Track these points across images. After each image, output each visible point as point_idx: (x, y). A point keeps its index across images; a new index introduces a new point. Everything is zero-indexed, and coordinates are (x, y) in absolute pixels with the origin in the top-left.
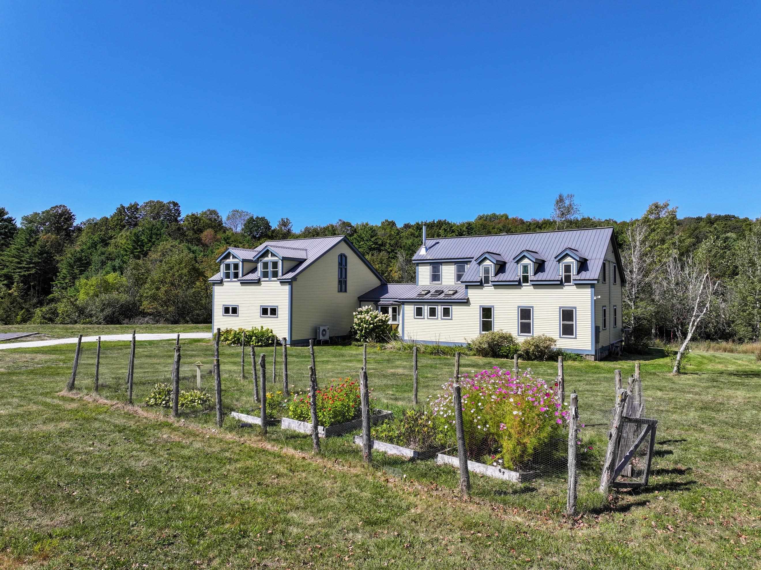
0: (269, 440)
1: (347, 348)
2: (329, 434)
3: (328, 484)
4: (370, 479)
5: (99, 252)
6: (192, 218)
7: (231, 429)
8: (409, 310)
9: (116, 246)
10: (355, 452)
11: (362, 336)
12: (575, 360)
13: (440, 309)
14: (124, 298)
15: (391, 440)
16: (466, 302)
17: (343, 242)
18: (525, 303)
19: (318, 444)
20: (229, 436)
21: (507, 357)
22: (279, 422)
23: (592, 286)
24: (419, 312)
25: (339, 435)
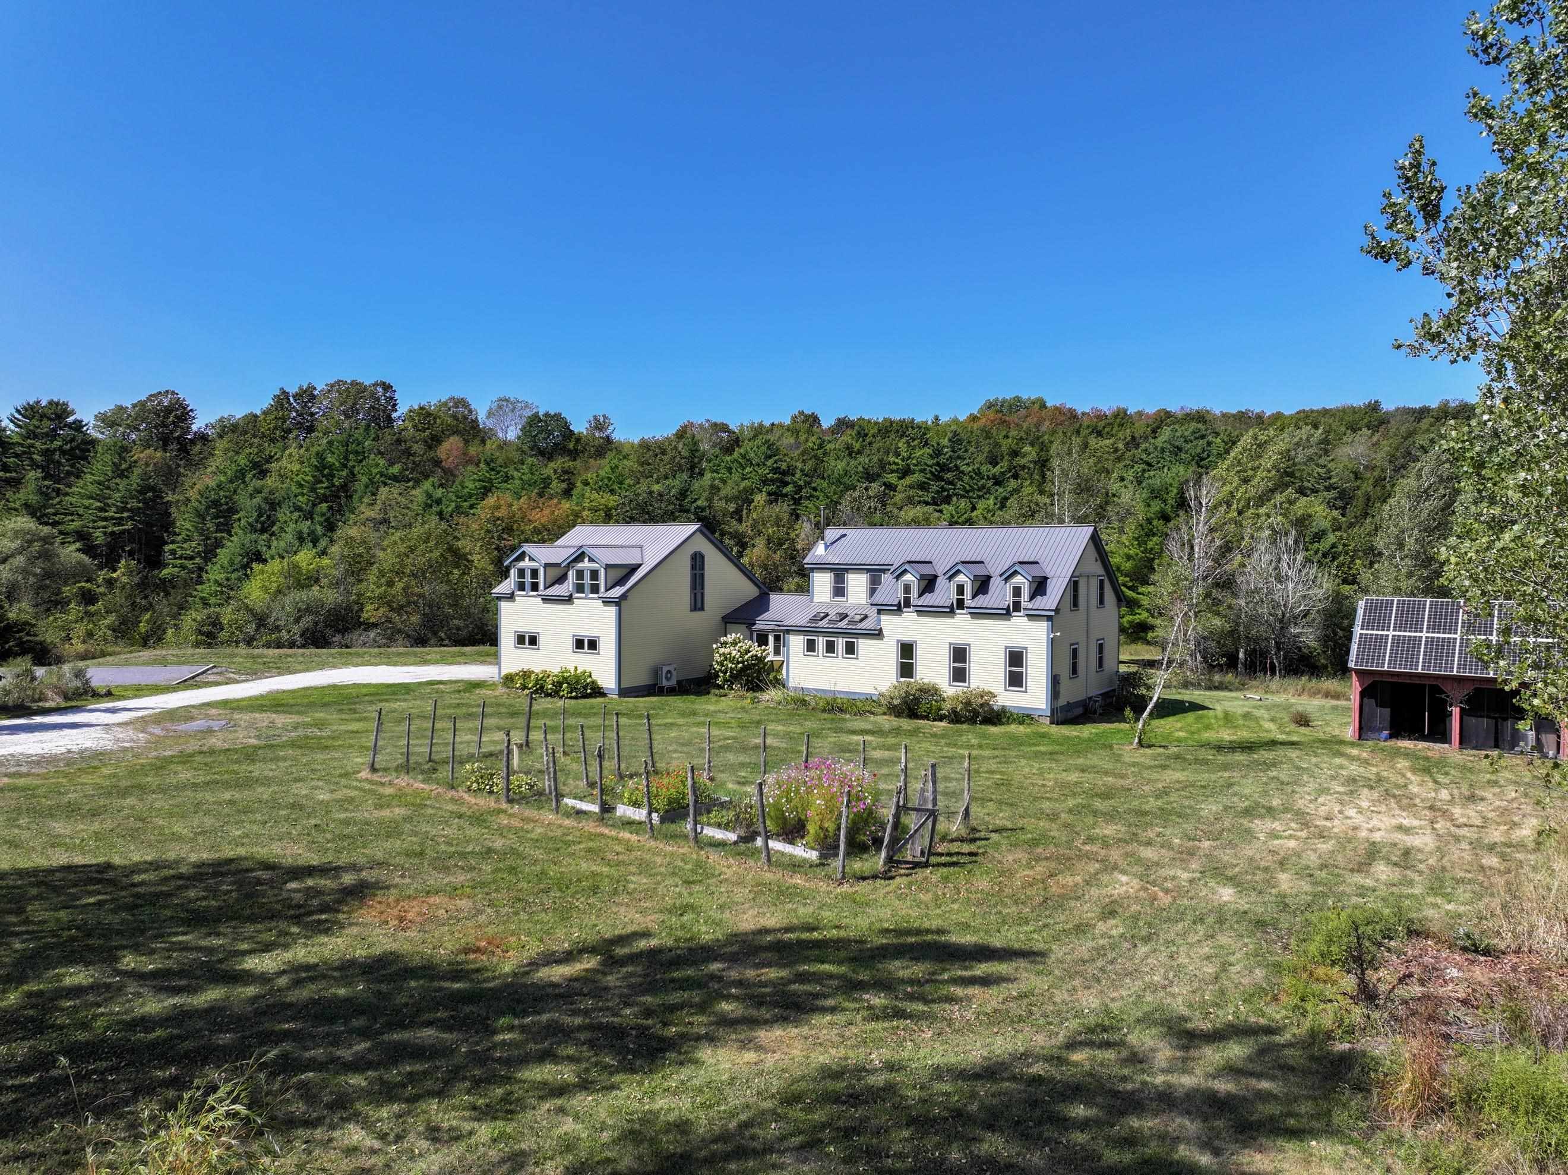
0: (607, 826)
1: (704, 698)
2: (663, 820)
3: (659, 860)
4: (695, 856)
5: (250, 489)
6: (419, 414)
7: (568, 815)
8: (796, 643)
9: (283, 477)
10: (686, 837)
11: (726, 680)
12: (1021, 723)
13: (840, 643)
14: (331, 597)
15: (719, 826)
16: (878, 634)
17: (699, 535)
18: (960, 639)
19: (652, 828)
20: (567, 822)
21: (927, 718)
22: (614, 808)
23: (1049, 618)
24: (811, 646)
25: (673, 822)
